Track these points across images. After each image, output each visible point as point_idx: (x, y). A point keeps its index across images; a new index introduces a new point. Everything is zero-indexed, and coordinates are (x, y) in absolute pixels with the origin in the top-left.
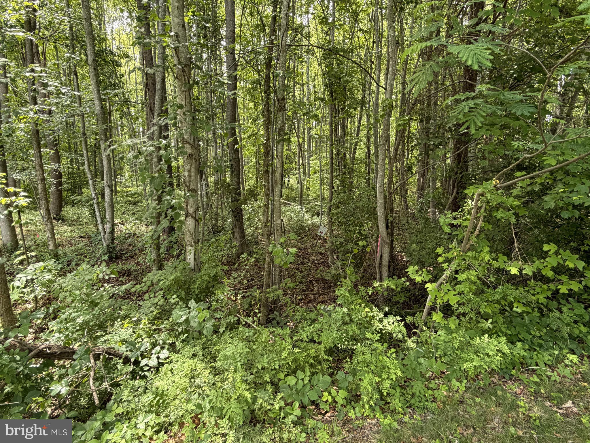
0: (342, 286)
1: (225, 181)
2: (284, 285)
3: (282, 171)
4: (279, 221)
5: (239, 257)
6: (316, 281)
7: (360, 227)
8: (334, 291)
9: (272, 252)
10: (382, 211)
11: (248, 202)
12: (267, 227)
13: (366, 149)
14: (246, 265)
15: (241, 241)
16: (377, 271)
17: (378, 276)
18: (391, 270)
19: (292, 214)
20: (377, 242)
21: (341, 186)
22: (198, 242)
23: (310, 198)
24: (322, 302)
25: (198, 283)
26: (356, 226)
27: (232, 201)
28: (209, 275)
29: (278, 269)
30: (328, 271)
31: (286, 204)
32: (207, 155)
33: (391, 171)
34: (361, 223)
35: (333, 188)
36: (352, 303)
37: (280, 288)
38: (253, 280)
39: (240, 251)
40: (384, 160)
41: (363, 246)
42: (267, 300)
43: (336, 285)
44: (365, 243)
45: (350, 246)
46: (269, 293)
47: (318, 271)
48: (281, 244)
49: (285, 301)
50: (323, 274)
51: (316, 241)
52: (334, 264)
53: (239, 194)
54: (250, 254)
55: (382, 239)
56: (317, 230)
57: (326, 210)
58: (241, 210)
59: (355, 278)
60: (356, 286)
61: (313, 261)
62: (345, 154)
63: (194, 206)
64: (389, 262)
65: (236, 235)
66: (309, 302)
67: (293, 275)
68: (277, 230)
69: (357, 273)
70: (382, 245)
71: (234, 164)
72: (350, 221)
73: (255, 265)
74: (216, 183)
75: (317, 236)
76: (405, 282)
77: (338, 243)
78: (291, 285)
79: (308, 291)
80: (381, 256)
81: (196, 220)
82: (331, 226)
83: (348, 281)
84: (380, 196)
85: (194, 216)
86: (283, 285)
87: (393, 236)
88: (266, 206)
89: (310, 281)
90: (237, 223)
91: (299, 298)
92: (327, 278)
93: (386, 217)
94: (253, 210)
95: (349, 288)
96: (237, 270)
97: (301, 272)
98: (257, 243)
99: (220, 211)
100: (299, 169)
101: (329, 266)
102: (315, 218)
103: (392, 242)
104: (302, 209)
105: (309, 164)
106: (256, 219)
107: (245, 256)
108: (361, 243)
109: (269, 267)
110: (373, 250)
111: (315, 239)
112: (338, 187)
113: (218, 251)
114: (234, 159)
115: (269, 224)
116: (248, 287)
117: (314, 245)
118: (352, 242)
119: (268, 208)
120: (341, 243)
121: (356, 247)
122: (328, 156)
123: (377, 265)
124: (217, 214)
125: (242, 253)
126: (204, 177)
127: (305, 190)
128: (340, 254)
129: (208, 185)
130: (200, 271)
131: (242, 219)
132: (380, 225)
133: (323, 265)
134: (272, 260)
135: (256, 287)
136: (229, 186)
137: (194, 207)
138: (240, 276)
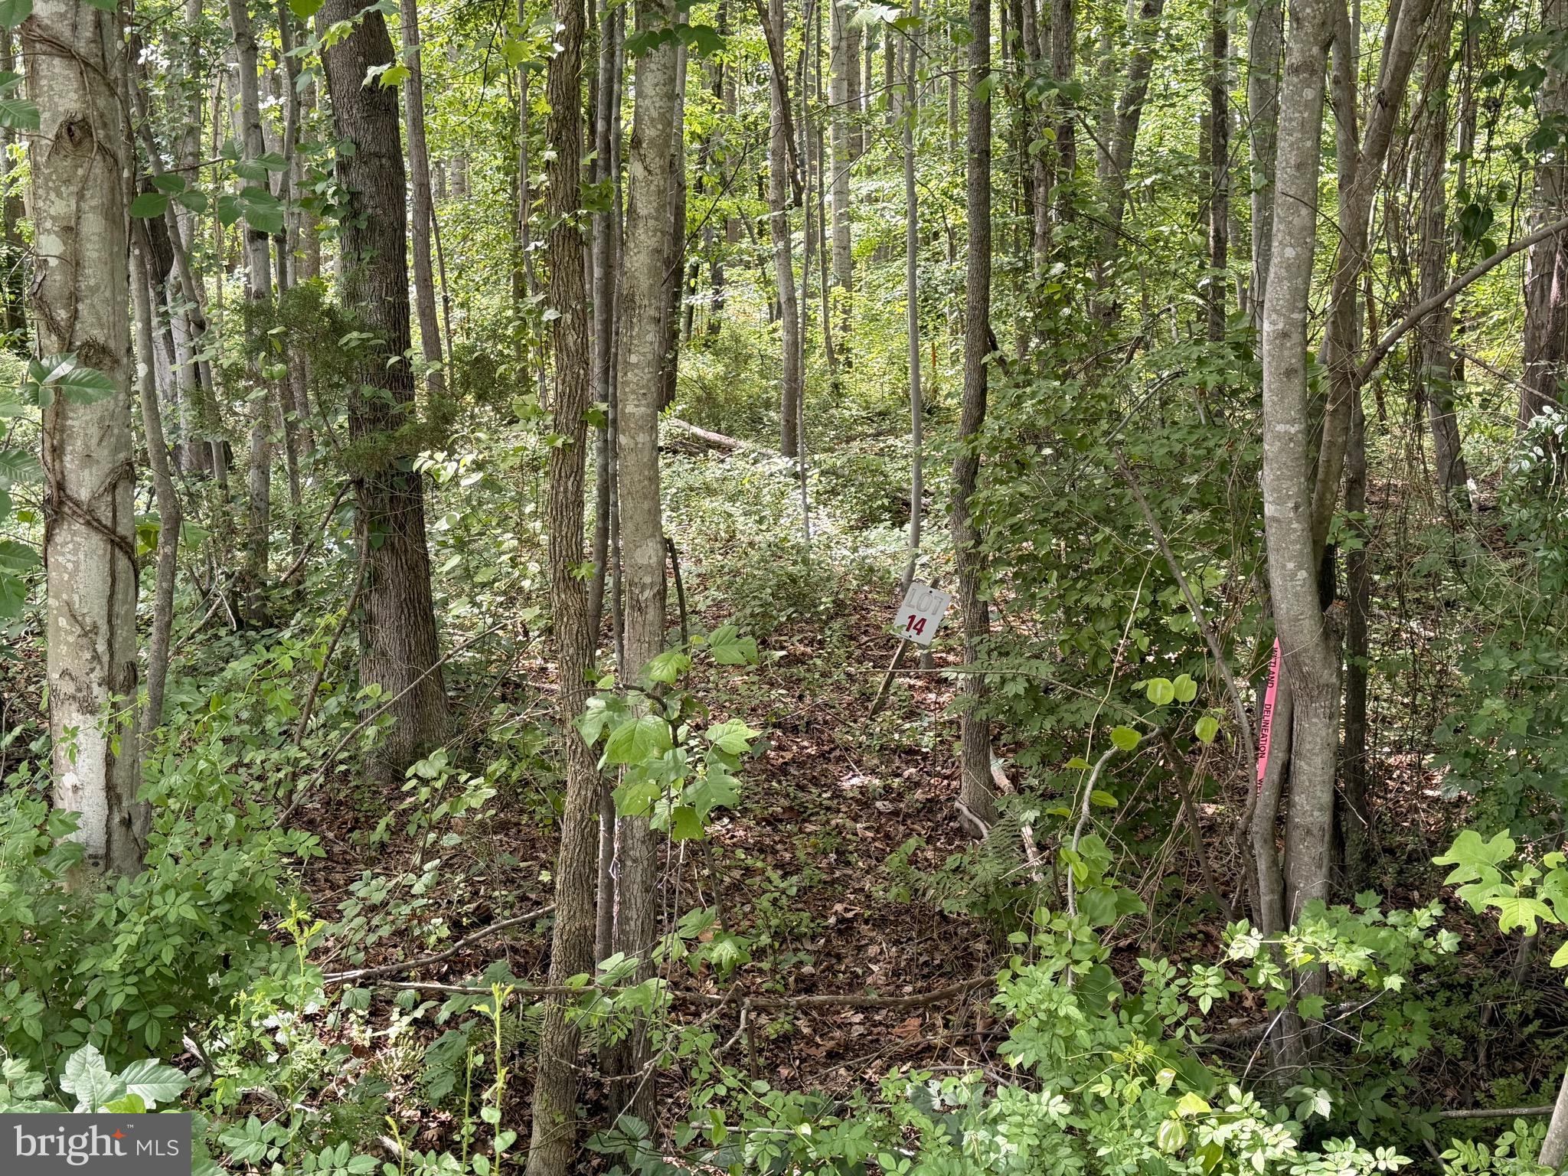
0: (1036, 956)
1: (310, 299)
2: (678, 950)
3: (677, 236)
4: (648, 553)
5: (399, 778)
6: (880, 923)
7: (1157, 587)
8: (991, 989)
9: (600, 744)
10: (1293, 488)
11: (459, 428)
12: (577, 586)
13: (1199, 100)
14: (444, 826)
15: (413, 675)
16: (1262, 865)
17: (1266, 899)
18: (1352, 855)
19: (736, 510)
20: (1259, 679)
21: (1044, 335)
22: (132, 679)
23: (851, 410)
24: (918, 1055)
25: (125, 940)
26: (1131, 578)
27: (355, 422)
28: (199, 887)
29: (639, 851)
30: (951, 862)
31: (693, 448)
32: (193, 132)
33: (1355, 237)
34: (1162, 562)
35: (990, 343)
36: (1099, 1061)
37: (650, 970)
38: (484, 917)
39: (406, 738)
40: (1308, 167)
41: (1175, 708)
42: (575, 1041)
43: (999, 948)
44: (1185, 688)
45: (1094, 703)
46: (582, 999)
47: (894, 860)
48: (660, 695)
49: (684, 1051)
50: (927, 879)
51: (880, 679)
52: (991, 816)
53: (402, 380)
54: (471, 761)
55: (1294, 664)
56: (891, 608)
57: (944, 480)
58: (415, 482)
59: (1120, 908)
60: (1125, 955)
61: (865, 799)
62: (1067, 132)
63: (103, 454)
64: (1338, 807)
65: (386, 636)
66: (833, 1056)
67: (736, 887)
68: (639, 607)
69: (1129, 875)
70: (1290, 700)
71: (367, 189)
72: (1091, 550)
73: (502, 827)
74: (255, 309)
75: (889, 643)
76: (1431, 932)
77: (1019, 687)
78: (725, 951)
79: (833, 988)
80: (1287, 772)
81: (120, 544)
82: (972, 584)
83: (1074, 924)
84: (1281, 394)
85: (105, 515)
86: (672, 945)
87: (1359, 647)
88: (569, 458)
89: (846, 927)
90: (388, 563)
91: (771, 1030)
92: (949, 906)
93: (1318, 525)
94: (488, 483)
95: (1083, 969)
96: (384, 857)
97: (787, 870)
98: (512, 691)
99: (279, 485)
100: (783, 230)
101: (961, 833)
102: (874, 533)
103: (1356, 682)
104: (800, 476)
105: (842, 193)
106: (509, 541)
107: (433, 766)
108: (1160, 691)
109: (588, 837)
110: (1236, 730)
111: (879, 664)
112: (1023, 342)
113: (263, 740)
114: (363, 157)
115: (585, 571)
116: (457, 966)
117: (869, 703)
118: (1101, 681)
119: (579, 471)
120: (1037, 693)
121: (1130, 712)
122: (963, 146)
123: (1260, 827)
124: (262, 508)
125: (420, 753)
126: (175, 270)
127: (817, 361)
128: (1029, 759)
129: (201, 326)
130: (141, 863)
131: (421, 537)
132: (1276, 578)
133: (922, 828)
134: (603, 795)
135: (501, 965)
136: (339, 328)
137: (106, 460)
138: (406, 894)
